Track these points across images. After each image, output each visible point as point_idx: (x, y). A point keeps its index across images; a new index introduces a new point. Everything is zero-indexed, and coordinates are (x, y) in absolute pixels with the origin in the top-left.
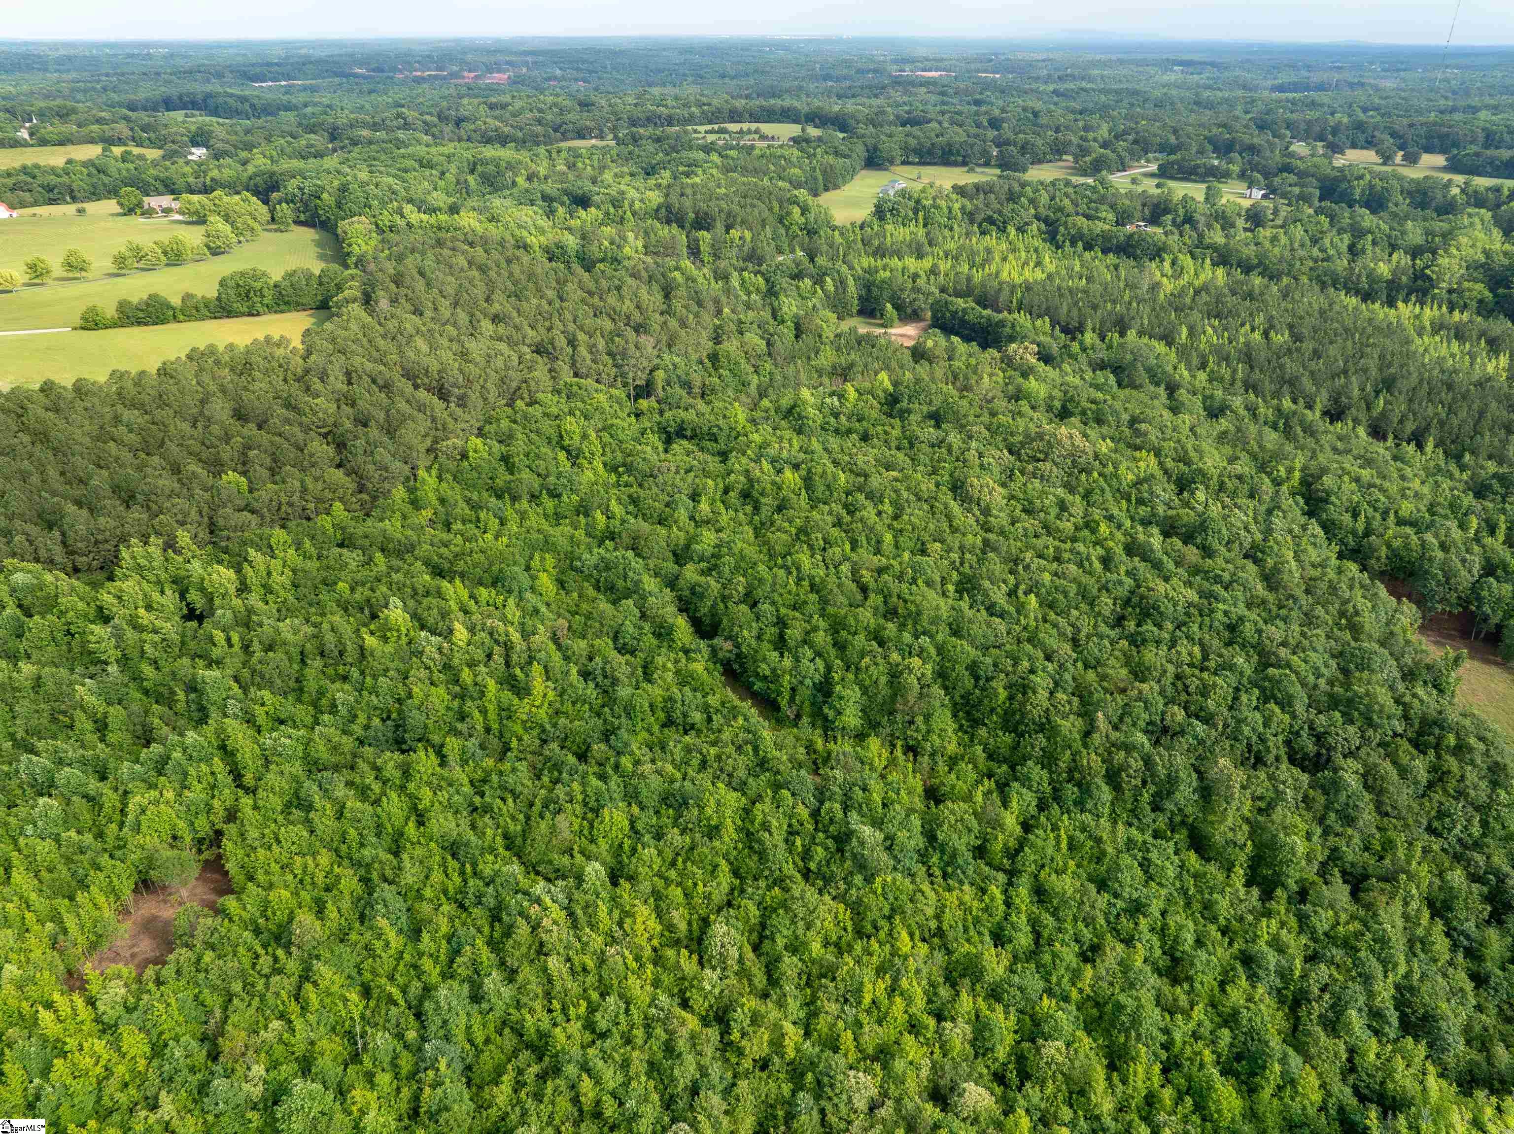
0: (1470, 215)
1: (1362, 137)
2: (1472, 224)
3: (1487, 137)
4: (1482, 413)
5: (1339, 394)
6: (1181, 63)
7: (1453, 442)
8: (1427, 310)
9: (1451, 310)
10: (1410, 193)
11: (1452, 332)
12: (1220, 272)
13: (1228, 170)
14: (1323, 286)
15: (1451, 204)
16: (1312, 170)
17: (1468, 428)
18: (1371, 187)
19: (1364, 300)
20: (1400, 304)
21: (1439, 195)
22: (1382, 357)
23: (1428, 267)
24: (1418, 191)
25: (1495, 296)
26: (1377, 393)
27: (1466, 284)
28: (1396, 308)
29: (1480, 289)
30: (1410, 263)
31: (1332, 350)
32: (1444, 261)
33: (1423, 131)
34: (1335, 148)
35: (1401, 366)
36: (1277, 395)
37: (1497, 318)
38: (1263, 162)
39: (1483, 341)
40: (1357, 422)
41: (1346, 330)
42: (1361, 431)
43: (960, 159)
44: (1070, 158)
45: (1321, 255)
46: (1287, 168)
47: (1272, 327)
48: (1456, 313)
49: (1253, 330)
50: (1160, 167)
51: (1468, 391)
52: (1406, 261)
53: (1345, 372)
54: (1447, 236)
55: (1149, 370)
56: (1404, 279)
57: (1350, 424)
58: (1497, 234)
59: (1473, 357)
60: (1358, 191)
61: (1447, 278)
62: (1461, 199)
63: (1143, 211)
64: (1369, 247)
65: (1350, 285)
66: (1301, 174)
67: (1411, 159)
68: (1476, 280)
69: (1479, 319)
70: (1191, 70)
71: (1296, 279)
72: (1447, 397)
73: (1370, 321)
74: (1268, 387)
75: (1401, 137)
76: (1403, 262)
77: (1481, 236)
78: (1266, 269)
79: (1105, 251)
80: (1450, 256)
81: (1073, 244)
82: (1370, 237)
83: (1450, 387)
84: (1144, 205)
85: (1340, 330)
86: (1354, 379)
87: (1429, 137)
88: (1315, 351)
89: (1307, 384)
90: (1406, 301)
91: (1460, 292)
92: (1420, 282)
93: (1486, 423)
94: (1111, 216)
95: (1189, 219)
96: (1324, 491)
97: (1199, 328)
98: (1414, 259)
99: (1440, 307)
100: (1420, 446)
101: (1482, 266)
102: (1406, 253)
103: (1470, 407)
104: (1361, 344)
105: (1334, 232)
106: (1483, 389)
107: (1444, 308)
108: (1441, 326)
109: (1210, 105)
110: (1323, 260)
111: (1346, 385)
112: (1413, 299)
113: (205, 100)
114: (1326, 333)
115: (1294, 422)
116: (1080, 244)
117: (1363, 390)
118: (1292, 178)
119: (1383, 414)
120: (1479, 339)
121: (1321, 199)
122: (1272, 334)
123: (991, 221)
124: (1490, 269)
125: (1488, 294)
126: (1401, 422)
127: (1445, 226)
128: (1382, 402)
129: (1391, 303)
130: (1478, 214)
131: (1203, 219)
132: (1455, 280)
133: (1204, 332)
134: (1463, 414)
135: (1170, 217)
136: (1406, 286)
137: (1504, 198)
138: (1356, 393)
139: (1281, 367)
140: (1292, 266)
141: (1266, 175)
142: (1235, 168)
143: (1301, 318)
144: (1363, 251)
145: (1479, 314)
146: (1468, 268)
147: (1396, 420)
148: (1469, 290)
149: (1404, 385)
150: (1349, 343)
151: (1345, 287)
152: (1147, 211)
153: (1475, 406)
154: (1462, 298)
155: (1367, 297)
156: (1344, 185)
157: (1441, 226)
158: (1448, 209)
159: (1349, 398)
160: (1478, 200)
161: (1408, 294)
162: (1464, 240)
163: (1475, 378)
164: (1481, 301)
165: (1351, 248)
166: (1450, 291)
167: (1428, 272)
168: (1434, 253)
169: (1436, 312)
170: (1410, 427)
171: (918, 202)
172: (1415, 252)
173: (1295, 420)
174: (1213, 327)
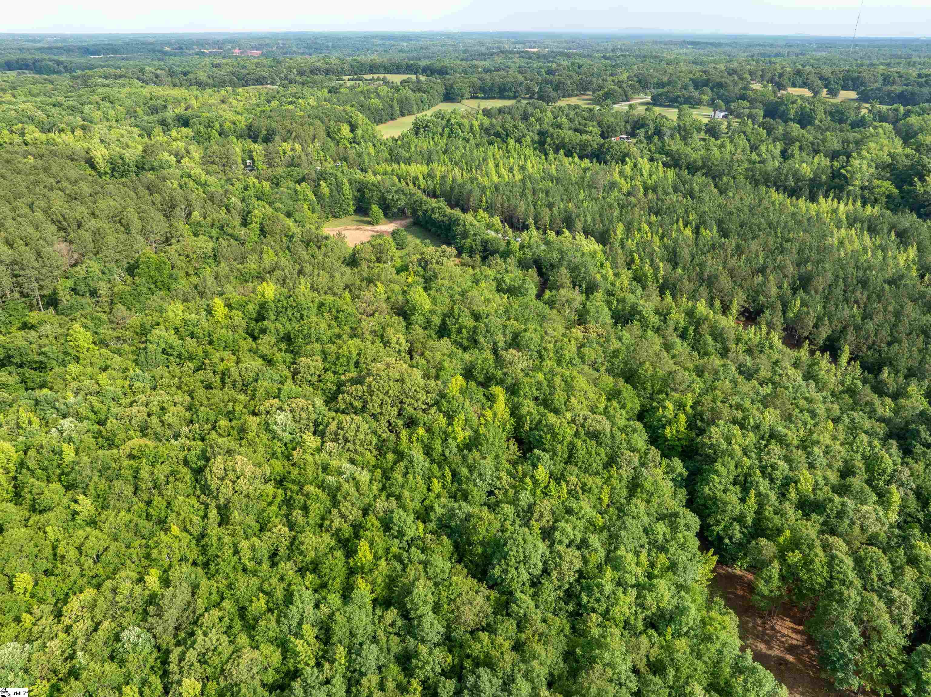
0: (875, 128)
1: (799, 80)
2: (877, 134)
3: (885, 80)
4: (897, 315)
5: (757, 292)
6: (693, 43)
7: (869, 348)
8: (842, 206)
9: (864, 205)
10: (831, 114)
11: (866, 225)
12: (671, 173)
13: (701, 98)
14: (756, 183)
15: (861, 121)
16: (760, 98)
17: (885, 333)
18: (802, 108)
19: (790, 196)
20: (821, 200)
21: (853, 114)
22: (800, 252)
23: (843, 167)
24: (837, 111)
25: (901, 192)
26: (794, 290)
27: (876, 182)
28: (818, 203)
29: (887, 186)
30: (828, 164)
31: (754, 246)
32: (856, 162)
33: (840, 76)
34: (780, 86)
35: (818, 262)
36: (694, 296)
37: (903, 211)
38: (726, 94)
39: (893, 234)
40: (771, 326)
41: (770, 225)
42: (776, 337)
43: (512, 94)
44: (591, 93)
45: (758, 159)
46: (743, 97)
47: (704, 223)
48: (868, 208)
49: (686, 226)
50: (653, 98)
51: (883, 290)
52: (826, 162)
53: (762, 270)
54: (858, 143)
55: (573, 269)
56: (824, 177)
57: (764, 329)
58: (898, 142)
59: (884, 249)
60: (792, 112)
61: (858, 176)
62: (869, 117)
63: (625, 127)
64: (797, 152)
65: (779, 183)
66: (752, 102)
67: (833, 93)
68: (883, 178)
69: (888, 212)
70: (698, 47)
71: (734, 178)
72: (861, 295)
73: (793, 214)
74: (687, 286)
75: (826, 80)
76: (823, 164)
77: (886, 142)
78: (710, 169)
79: (581, 158)
80: (863, 158)
81: (556, 151)
82: (798, 144)
83: (864, 283)
84: (627, 122)
85: (764, 225)
86: (771, 278)
87: (845, 80)
88: (738, 246)
89: (725, 282)
90: (826, 196)
91: (870, 189)
92: (837, 180)
93: (903, 328)
94: (597, 130)
95: (658, 132)
96: (712, 446)
97: (636, 225)
98: (832, 161)
99: (855, 201)
100: (835, 358)
101: (889, 166)
102: (825, 156)
103: (885, 309)
104: (783, 238)
105: (770, 140)
106: (898, 287)
107: (859, 203)
108: (856, 220)
109: (702, 63)
110: (760, 162)
111: (764, 284)
112: (832, 195)
113: (34, 63)
114: (750, 228)
115: (705, 328)
116: (562, 152)
117: (780, 288)
118: (746, 104)
119: (798, 317)
120: (890, 231)
121: (764, 117)
122: (702, 229)
123: (498, 135)
124: (894, 169)
125: (895, 191)
126: (816, 326)
127: (858, 136)
128: (798, 302)
129: (813, 198)
130: (881, 126)
131: (668, 132)
132: (866, 178)
133: (639, 230)
134: (879, 318)
135: (643, 130)
136: (825, 183)
137: (900, 116)
138: (774, 291)
139: (702, 265)
140: (731, 167)
141: (727, 102)
142: (705, 98)
143: (731, 214)
144: (792, 156)
145: (888, 208)
146: (876, 168)
147: (811, 325)
148: (879, 187)
149: (820, 283)
150: (771, 239)
151: (775, 184)
152: (629, 127)
153: (891, 308)
154: (873, 193)
155: (794, 193)
156: (783, 108)
157: (853, 135)
158: (860, 124)
159: (766, 296)
160: (883, 118)
161: (827, 191)
162: (872, 145)
163: (889, 273)
164: (889, 197)
165: (784, 153)
166: (862, 188)
167: (843, 171)
168: (849, 156)
169: (850, 206)
170: (825, 331)
171: (449, 120)
172: (834, 155)
173: (705, 327)
174: (650, 224)
